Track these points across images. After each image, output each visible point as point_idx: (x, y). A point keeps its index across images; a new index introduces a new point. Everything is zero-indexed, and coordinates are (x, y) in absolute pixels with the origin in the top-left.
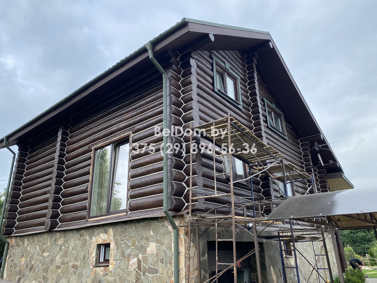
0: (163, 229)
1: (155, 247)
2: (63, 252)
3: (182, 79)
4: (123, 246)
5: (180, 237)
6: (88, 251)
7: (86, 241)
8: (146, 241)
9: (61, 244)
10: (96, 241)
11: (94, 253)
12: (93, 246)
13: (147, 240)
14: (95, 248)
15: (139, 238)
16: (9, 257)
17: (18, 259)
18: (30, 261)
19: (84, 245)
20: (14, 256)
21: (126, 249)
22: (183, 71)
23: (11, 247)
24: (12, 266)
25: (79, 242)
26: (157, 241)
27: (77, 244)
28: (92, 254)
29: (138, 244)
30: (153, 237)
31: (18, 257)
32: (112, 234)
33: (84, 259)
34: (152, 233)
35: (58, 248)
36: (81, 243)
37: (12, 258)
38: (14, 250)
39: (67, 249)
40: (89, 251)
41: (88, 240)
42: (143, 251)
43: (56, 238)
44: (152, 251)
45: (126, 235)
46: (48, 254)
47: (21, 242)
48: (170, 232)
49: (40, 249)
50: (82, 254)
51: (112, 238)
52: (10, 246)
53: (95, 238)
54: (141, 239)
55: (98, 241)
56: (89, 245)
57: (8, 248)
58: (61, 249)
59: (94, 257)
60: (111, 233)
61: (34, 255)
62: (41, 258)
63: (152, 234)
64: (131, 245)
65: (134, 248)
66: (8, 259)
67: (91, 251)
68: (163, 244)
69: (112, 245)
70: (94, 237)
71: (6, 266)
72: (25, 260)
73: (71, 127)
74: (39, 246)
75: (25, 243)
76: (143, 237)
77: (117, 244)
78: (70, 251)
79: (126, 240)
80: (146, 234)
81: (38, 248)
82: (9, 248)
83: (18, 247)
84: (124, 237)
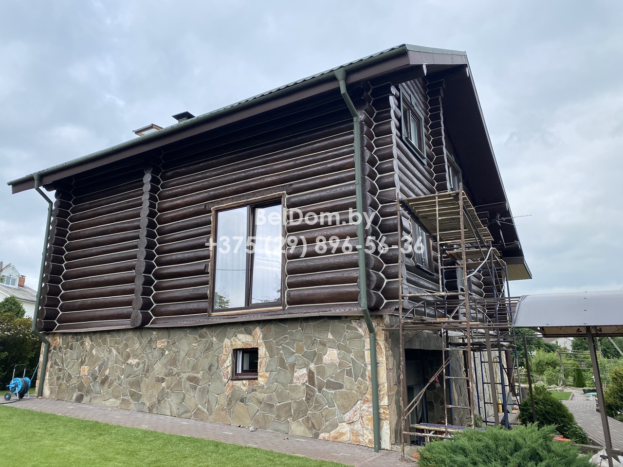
0: (349, 331)
1: (336, 354)
2: (167, 359)
3: (375, 124)
4: (281, 352)
5: (377, 343)
6: (216, 358)
7: (210, 344)
8: (321, 347)
9: (162, 347)
10: (232, 345)
11: (228, 361)
12: (226, 351)
13: (323, 345)
14: (230, 355)
15: (309, 342)
16: (52, 364)
17: (74, 367)
18: (100, 371)
19: (208, 349)
20: (63, 363)
21: (287, 356)
22: (376, 112)
23: (55, 349)
24: (62, 378)
25: (198, 345)
26: (339, 348)
27: (195, 348)
28: (224, 361)
29: (307, 349)
30: (334, 342)
31: (73, 365)
32: (261, 336)
33: (210, 369)
34: (330, 336)
35: (156, 353)
36: (202, 346)
37: (58, 365)
38: (62, 353)
39: (176, 355)
40: (219, 359)
41: (215, 342)
42: (317, 360)
43: (151, 338)
44: (331, 360)
45: (286, 337)
46: (137, 360)
47: (77, 341)
48: (361, 336)
49: (119, 353)
50: (206, 363)
51: (261, 340)
52: (52, 348)
53: (229, 341)
54: (313, 344)
55: (235, 345)
56: (218, 350)
57: (48, 351)
58: (163, 354)
59: (228, 367)
60: (259, 334)
61: (107, 362)
62: (123, 367)
63: (332, 338)
64: (295, 351)
65: (301, 355)
66: (51, 367)
67: (222, 358)
68: (349, 352)
69: (262, 352)
70: (228, 339)
71: (47, 377)
72: (90, 369)
73: (163, 171)
74: (118, 350)
75: (87, 344)
76: (315, 341)
77: (269, 349)
78: (181, 358)
79: (287, 344)
80: (321, 337)
81: (114, 352)
82: (51, 351)
83: (71, 349)
84: (282, 340)
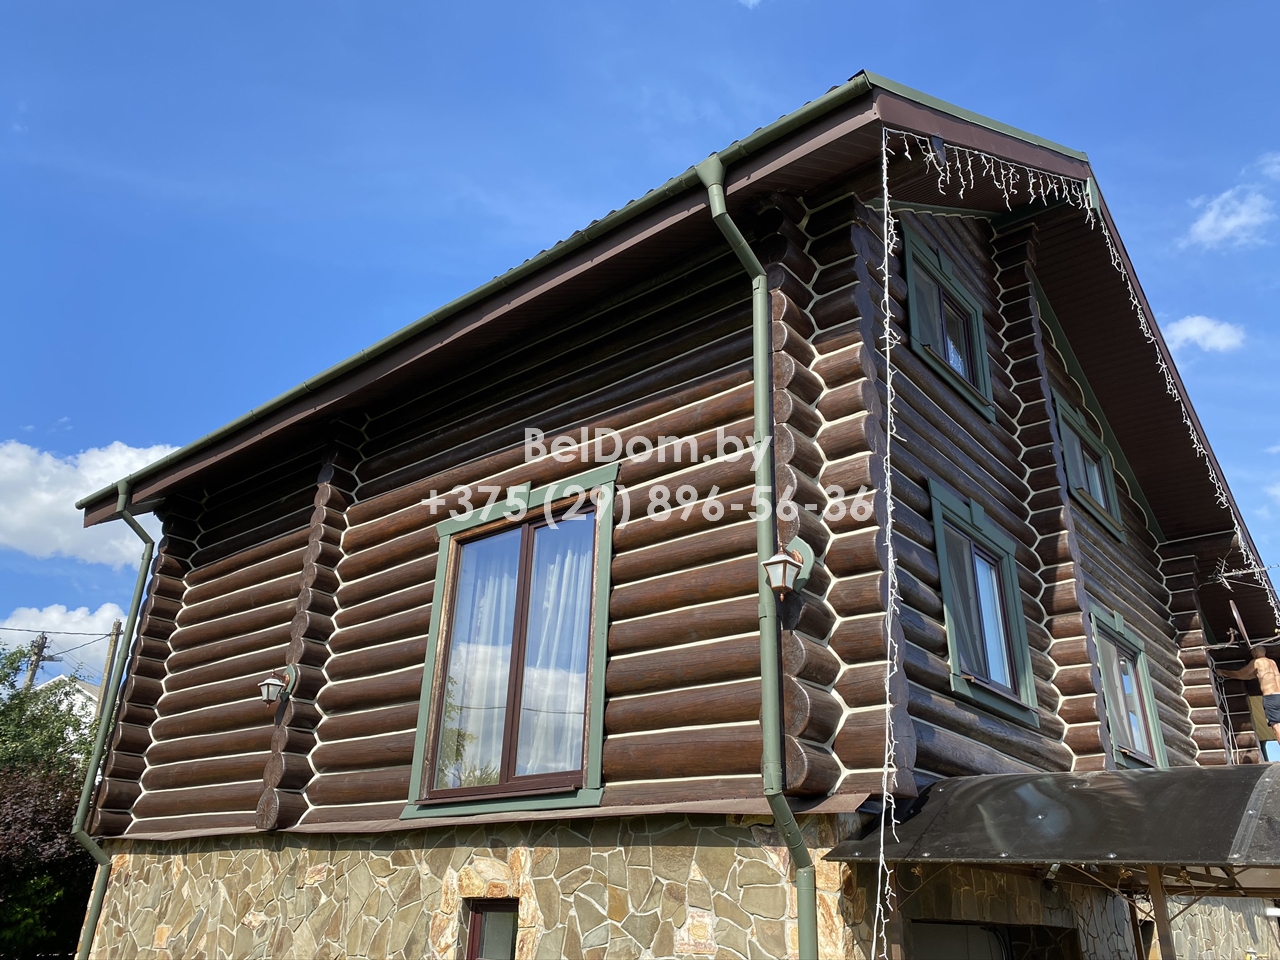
0: (745, 860)
1: (710, 929)
2: (321, 918)
3: (817, 297)
4: (573, 912)
5: (822, 898)
6: (424, 921)
7: (416, 881)
8: (672, 904)
9: (316, 885)
10: (461, 887)
11: (448, 932)
12: (447, 901)
13: (676, 898)
14: (455, 914)
15: (642, 886)
16: (107, 917)
17: (145, 928)
18: (189, 941)
19: (411, 893)
20: (126, 916)
21: (587, 926)
22: (820, 268)
23: (118, 879)
24: (119, 952)
25: (389, 882)
26: (720, 908)
27: (382, 890)
28: (441, 931)
29: (636, 909)
30: (704, 890)
31: (145, 921)
32: (529, 865)
34: (695, 873)
35: (304, 900)
36: (396, 887)
37: (118, 921)
38: (129, 890)
39: (341, 906)
40: (430, 923)
41: (425, 877)
42: (661, 942)
43: (296, 861)
44: (697, 944)
45: (586, 872)
46: (262, 917)
47: (159, 863)
48: (777, 878)
49: (231, 895)
50: (399, 933)
51: (528, 878)
52: (113, 876)
53: (456, 875)
54: (652, 894)
55: (468, 886)
56: (430, 898)
57: (106, 885)
58: (315, 903)
59: (448, 947)
60: (523, 859)
61: (206, 918)
62: (234, 933)
63: (699, 878)
64: (605, 913)
65: (619, 925)
66: (106, 923)
67: (437, 922)
68: (747, 924)
69: (528, 908)
70: (452, 871)
72: (172, 933)
73: (365, 459)
74: (229, 886)
75: (175, 870)
76: (658, 887)
77: (547, 903)
78: (350, 915)
79: (587, 890)
80: (672, 874)
81: (223, 891)
82: (111, 882)
83: (147, 881)
84: (576, 877)
